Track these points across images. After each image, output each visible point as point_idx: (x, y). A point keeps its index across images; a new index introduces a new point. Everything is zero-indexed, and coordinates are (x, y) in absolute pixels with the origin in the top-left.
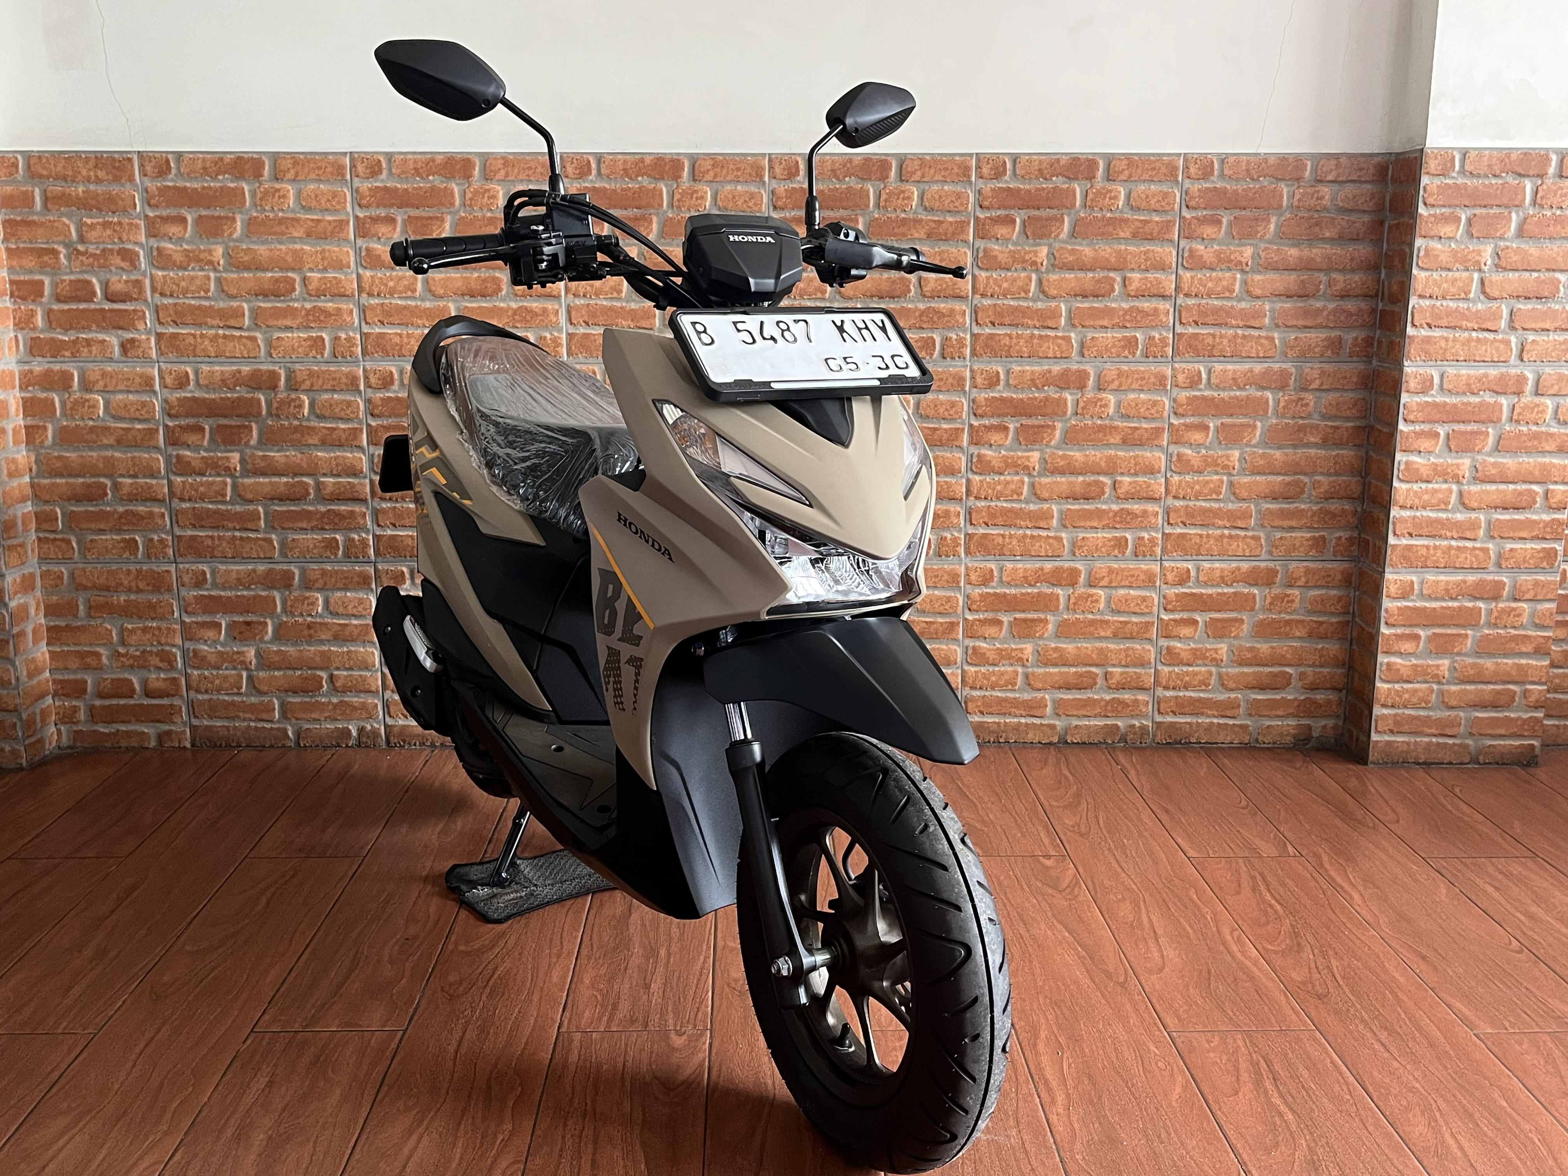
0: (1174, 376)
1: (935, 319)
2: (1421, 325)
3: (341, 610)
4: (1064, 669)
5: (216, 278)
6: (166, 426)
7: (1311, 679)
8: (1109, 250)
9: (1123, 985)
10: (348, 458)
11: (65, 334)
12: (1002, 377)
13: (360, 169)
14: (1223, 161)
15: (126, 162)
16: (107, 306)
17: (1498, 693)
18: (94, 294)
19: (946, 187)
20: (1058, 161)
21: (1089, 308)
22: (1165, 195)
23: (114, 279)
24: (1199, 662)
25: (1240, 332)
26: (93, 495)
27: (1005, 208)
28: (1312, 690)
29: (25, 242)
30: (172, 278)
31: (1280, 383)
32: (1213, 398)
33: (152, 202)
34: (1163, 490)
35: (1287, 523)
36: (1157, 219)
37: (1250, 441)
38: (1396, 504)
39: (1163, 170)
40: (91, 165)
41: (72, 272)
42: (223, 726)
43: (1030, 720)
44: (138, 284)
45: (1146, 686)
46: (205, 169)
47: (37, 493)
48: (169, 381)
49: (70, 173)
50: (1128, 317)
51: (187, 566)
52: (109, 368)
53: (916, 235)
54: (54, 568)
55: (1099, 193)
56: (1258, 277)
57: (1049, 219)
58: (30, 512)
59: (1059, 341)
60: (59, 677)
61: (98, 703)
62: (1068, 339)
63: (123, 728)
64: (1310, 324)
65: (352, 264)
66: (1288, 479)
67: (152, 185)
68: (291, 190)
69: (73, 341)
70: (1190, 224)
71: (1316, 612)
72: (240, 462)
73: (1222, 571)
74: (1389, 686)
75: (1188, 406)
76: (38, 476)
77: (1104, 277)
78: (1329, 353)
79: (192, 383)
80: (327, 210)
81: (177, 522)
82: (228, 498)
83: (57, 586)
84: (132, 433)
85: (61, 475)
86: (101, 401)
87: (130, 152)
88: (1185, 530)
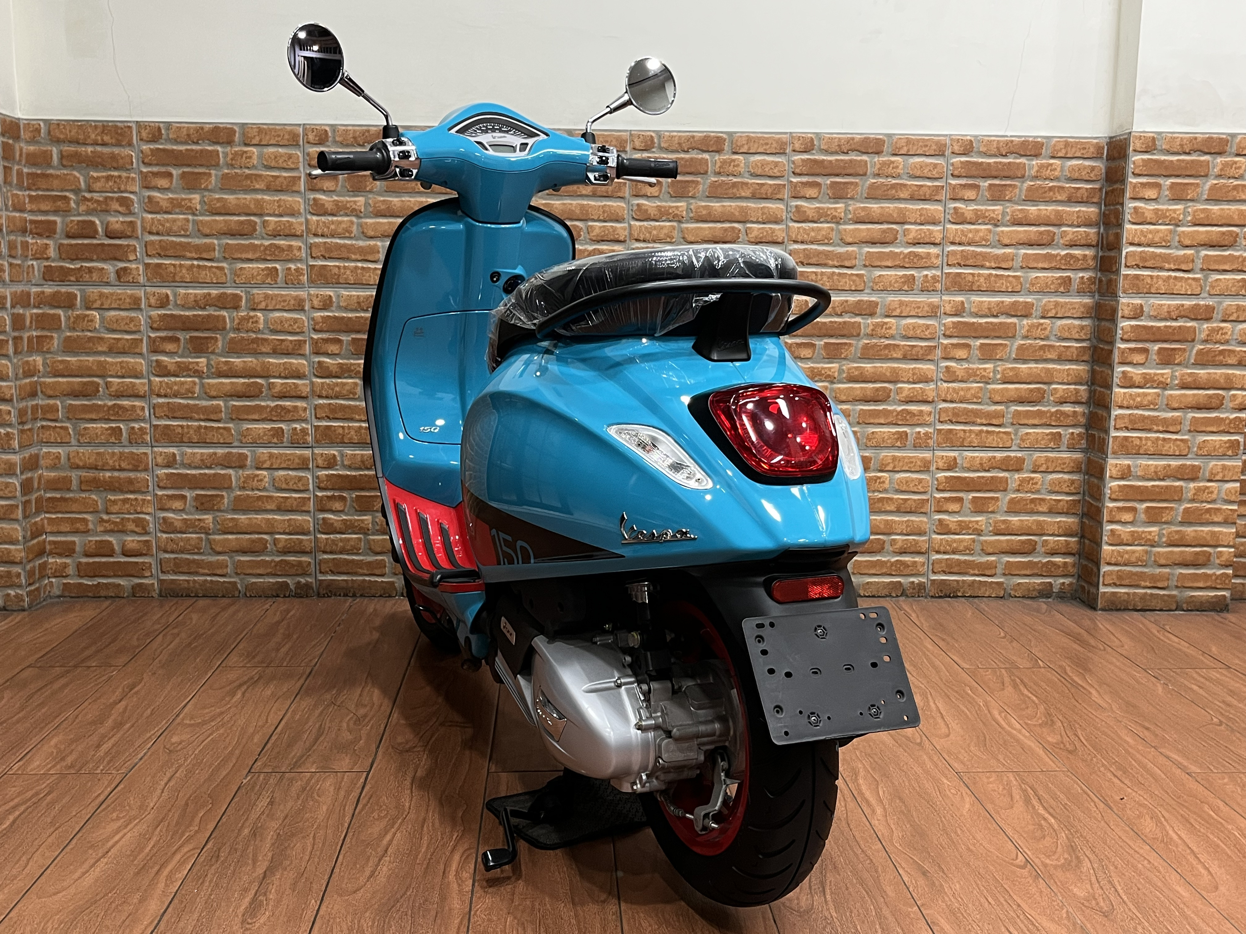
0: (943, 306)
2: (1131, 266)
3: (284, 486)
5: (193, 220)
6: (149, 337)
7: (1051, 545)
8: (892, 208)
10: (294, 364)
11: (72, 263)
13: (311, 137)
14: (979, 141)
15: (126, 130)
16: (106, 241)
17: (1197, 553)
18: (96, 231)
19: (766, 158)
21: (877, 253)
22: (935, 166)
23: (112, 219)
24: (964, 532)
25: (994, 272)
26: (88, 391)
27: (813, 175)
28: (1052, 554)
29: (44, 190)
30: (159, 220)
31: (1025, 311)
32: (974, 323)
33: (146, 161)
34: (934, 394)
35: (1031, 422)
36: (929, 184)
37: (1002, 356)
38: (1115, 405)
39: (934, 147)
40: (99, 130)
41: (79, 215)
42: (185, 580)
44: (132, 224)
45: (923, 550)
46: (188, 135)
47: (42, 389)
48: (153, 301)
49: (81, 137)
50: (907, 260)
51: (161, 449)
52: (106, 290)
53: (743, 194)
54: (54, 450)
55: (884, 164)
56: (1006, 230)
57: (846, 183)
58: (37, 405)
59: (854, 278)
60: (54, 539)
61: (84, 560)
62: (861, 276)
63: (103, 581)
64: (1046, 266)
65: (302, 211)
66: (1032, 387)
67: (147, 148)
68: (255, 152)
69: (78, 269)
70: (954, 189)
71: (1054, 492)
72: (207, 366)
73: (981, 458)
74: (1114, 548)
75: (953, 328)
76: (43, 376)
77: (888, 229)
78: (1062, 289)
79: (171, 303)
80: (284, 168)
81: (154, 414)
82: (196, 395)
83: (55, 464)
84: (121, 342)
85: (63, 375)
86: (98, 317)
87: (130, 122)
88: (952, 427)
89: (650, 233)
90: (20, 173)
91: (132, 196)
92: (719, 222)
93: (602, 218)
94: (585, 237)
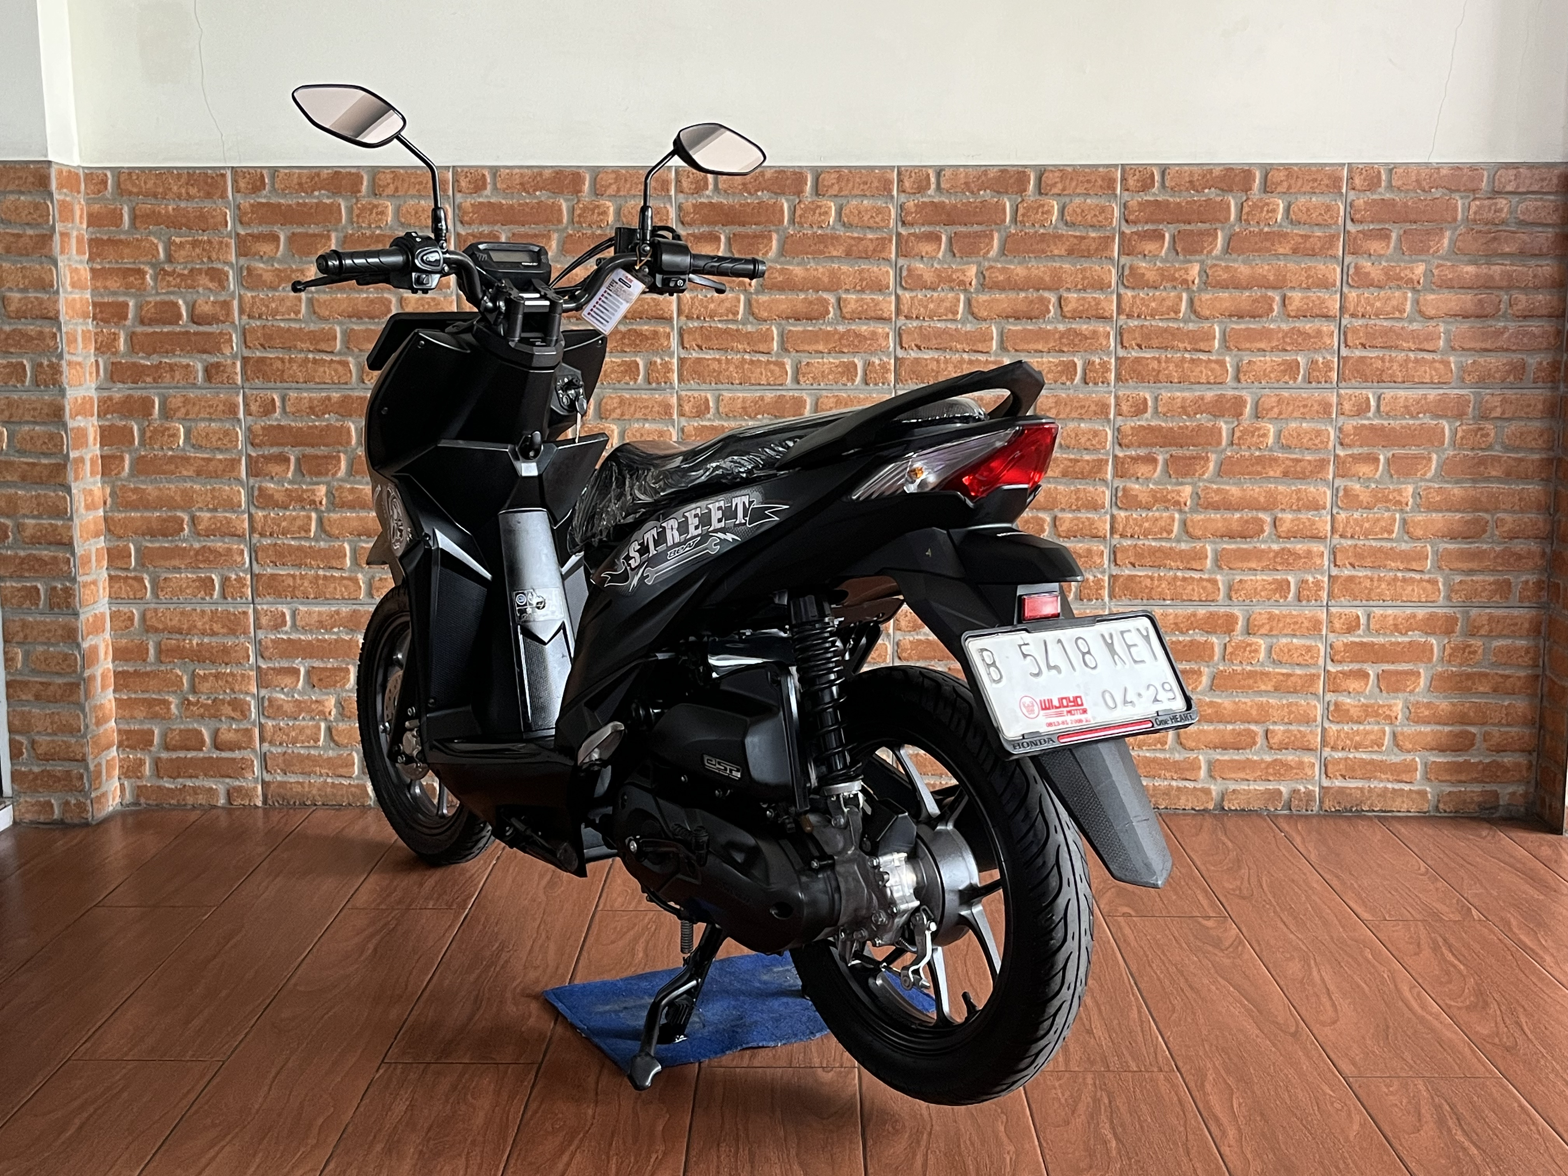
0: (1340, 404)
1: (1077, 341)
4: (1221, 727)
5: (307, 299)
6: (249, 456)
7: (1496, 739)
8: (1266, 267)
9: (1294, 1035)
11: (148, 360)
12: (1150, 403)
13: (463, 184)
14: (1391, 170)
15: (219, 179)
16: (193, 328)
18: (180, 316)
19: (1088, 201)
20: (1211, 172)
21: (1247, 329)
22: (1328, 208)
23: (201, 300)
24: (1371, 720)
25: (1412, 355)
26: (170, 528)
27: (1153, 222)
28: (1498, 752)
29: (111, 262)
30: (262, 299)
31: (1458, 410)
32: (1383, 428)
33: (245, 219)
34: (1329, 528)
35: (1465, 566)
36: (1318, 234)
37: (1425, 474)
39: (1326, 181)
40: (183, 181)
41: (158, 294)
42: (298, 783)
43: (1182, 784)
44: (226, 305)
45: (1311, 746)
46: (300, 184)
47: (110, 527)
48: (254, 408)
49: (161, 190)
50: (1288, 340)
51: (265, 607)
52: (192, 394)
53: (1056, 252)
54: (124, 609)
55: (1255, 206)
56: (1431, 297)
57: (1201, 233)
58: (102, 548)
59: (1213, 365)
60: (126, 727)
61: (164, 755)
62: (1222, 363)
63: (189, 783)
64: (1489, 347)
66: (1469, 516)
67: (246, 202)
68: (389, 206)
69: (156, 366)
70: (1355, 239)
71: (1501, 664)
72: (326, 495)
73: (1395, 618)
75: (1355, 435)
76: (112, 511)
77: (1261, 296)
78: (1511, 379)
79: (278, 410)
81: (257, 560)
82: (312, 535)
83: (127, 628)
84: (213, 463)
85: (135, 508)
86: (182, 430)
87: (224, 168)
88: (1354, 573)
89: (926, 307)
90: (79, 240)
91: (226, 268)
92: (1021, 290)
93: (858, 288)
94: (835, 314)
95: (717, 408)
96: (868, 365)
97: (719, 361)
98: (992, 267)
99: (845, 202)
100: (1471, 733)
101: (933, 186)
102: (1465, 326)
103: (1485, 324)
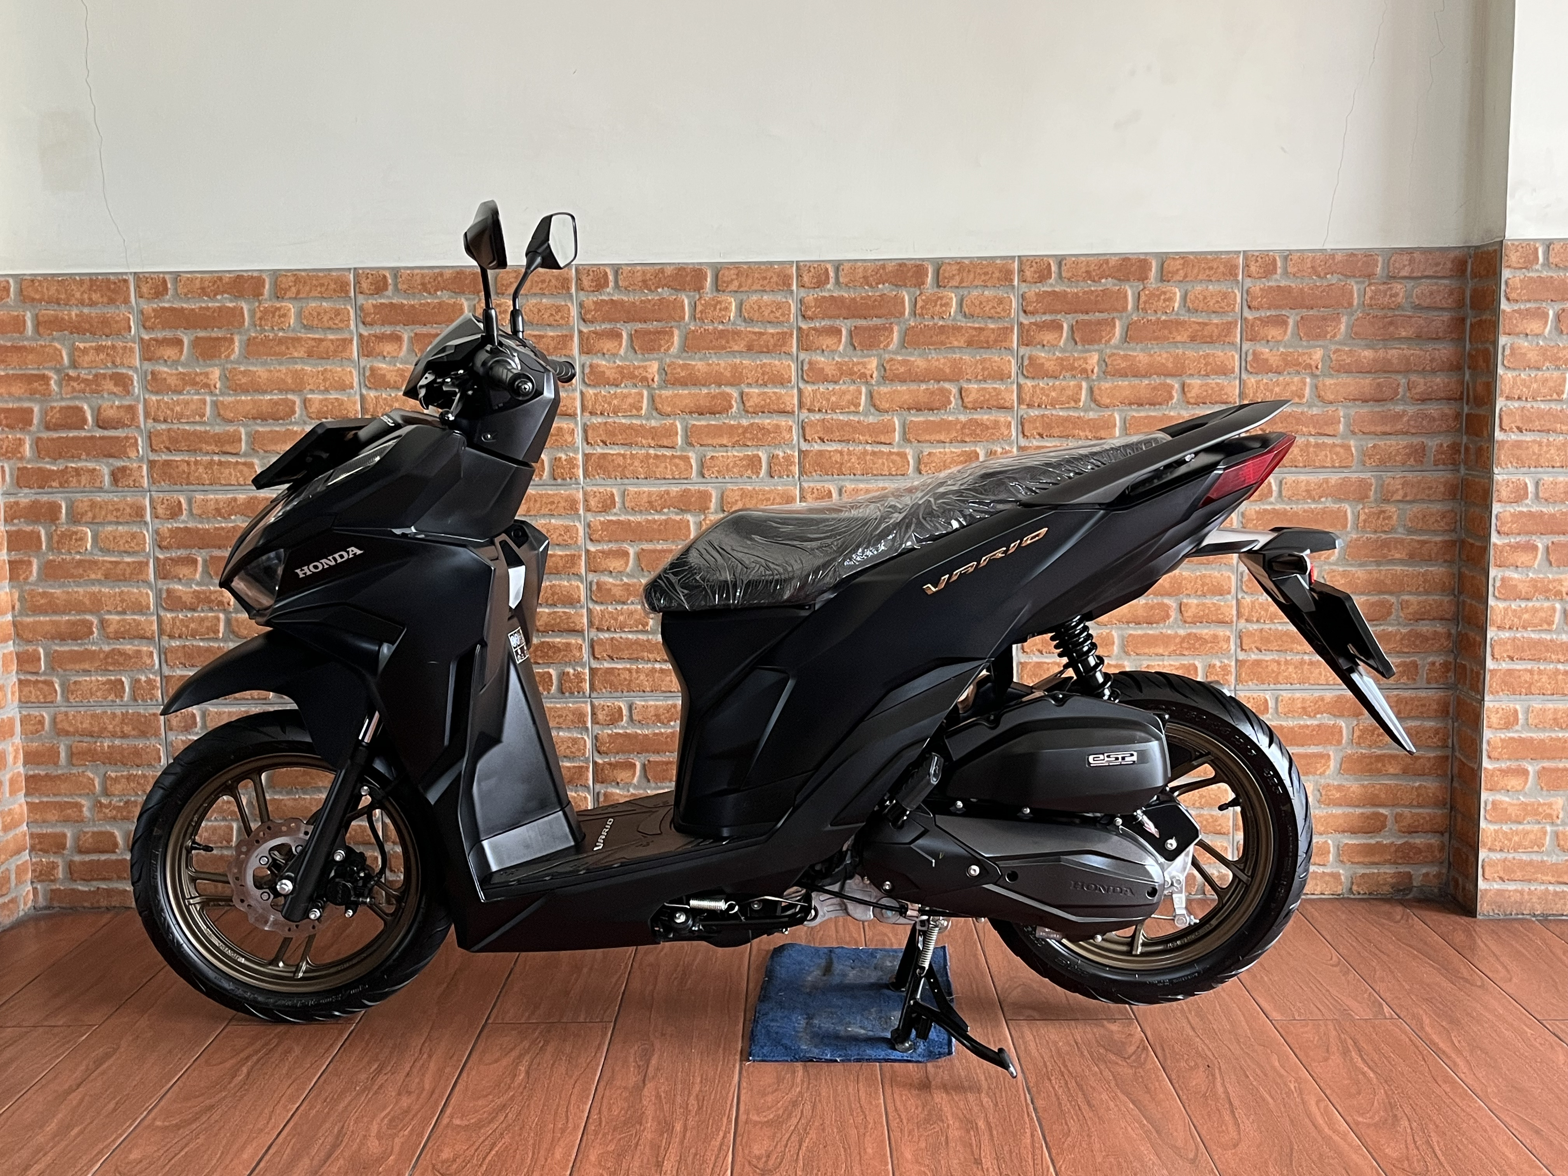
1: (978, 431)
2: (1511, 429)
5: (212, 401)
6: (157, 559)
7: (1408, 821)
8: (1165, 355)
11: (53, 464)
13: (365, 285)
14: (1286, 258)
15: (121, 284)
16: (99, 433)
18: (84, 421)
19: (986, 293)
20: (1107, 262)
21: (1146, 417)
22: (1225, 296)
23: (106, 404)
26: (78, 633)
27: (1052, 312)
28: (1410, 833)
29: (15, 368)
30: (167, 403)
31: (1360, 494)
32: (1285, 512)
33: (148, 324)
34: (1234, 612)
36: (1215, 321)
37: (1328, 557)
38: (1492, 625)
39: (1222, 269)
40: (85, 286)
41: (62, 399)
44: (131, 409)
45: (1224, 830)
46: (203, 288)
47: (19, 632)
48: (160, 511)
49: (63, 296)
52: (98, 498)
53: (956, 343)
54: (35, 712)
55: (1152, 295)
56: (1329, 381)
57: (1099, 323)
58: (11, 653)
60: (38, 830)
61: (77, 858)
63: (103, 886)
64: (1389, 431)
65: (356, 385)
66: (1373, 599)
67: (148, 307)
68: (292, 308)
69: (62, 471)
70: (1252, 326)
73: (1302, 701)
74: (1496, 827)
75: (1258, 520)
76: (21, 614)
77: (1160, 384)
78: (1412, 461)
79: (184, 512)
80: (329, 328)
81: (166, 662)
82: (221, 635)
83: (37, 732)
84: (121, 566)
85: (45, 613)
86: (89, 534)
87: (126, 273)
88: (1260, 657)
89: (828, 400)
92: (922, 381)
93: (760, 382)
94: (738, 409)
95: (624, 503)
96: (772, 458)
97: (624, 456)
98: (892, 360)
99: (745, 298)
100: (1382, 814)
101: (832, 280)
102: (1365, 410)
103: (1385, 409)
